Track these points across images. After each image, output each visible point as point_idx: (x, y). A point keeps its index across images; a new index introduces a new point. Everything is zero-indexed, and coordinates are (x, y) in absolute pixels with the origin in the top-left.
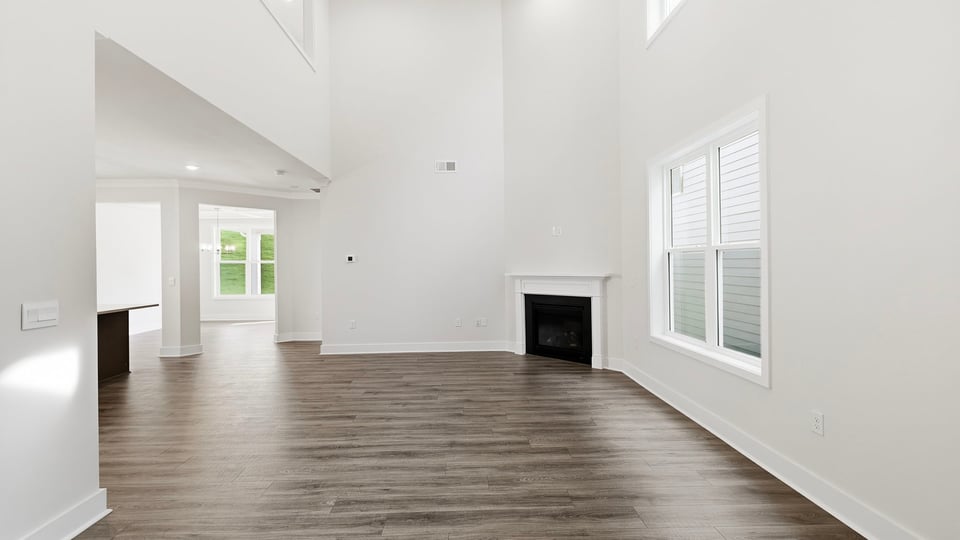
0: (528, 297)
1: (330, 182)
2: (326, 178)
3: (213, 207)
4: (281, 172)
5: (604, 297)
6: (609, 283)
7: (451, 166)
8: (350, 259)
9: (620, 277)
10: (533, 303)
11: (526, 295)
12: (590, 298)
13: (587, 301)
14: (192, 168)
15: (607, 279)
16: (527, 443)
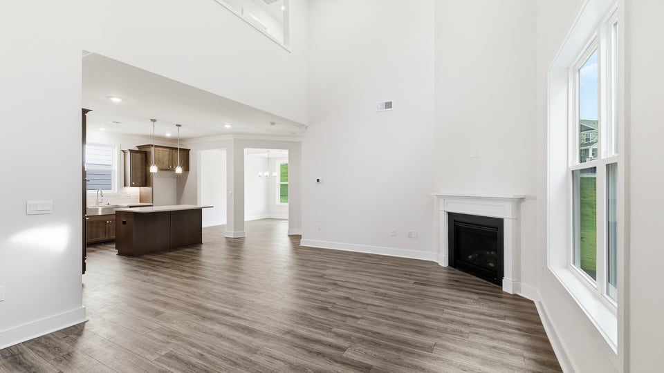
0: (450, 215)
1: (307, 127)
2: (304, 125)
3: (266, 150)
4: (273, 124)
5: (517, 219)
6: (523, 205)
7: (389, 105)
8: (318, 180)
9: (535, 198)
10: (455, 221)
11: (450, 214)
12: (503, 219)
13: (501, 221)
14: (228, 126)
15: (522, 200)
16: (343, 349)
